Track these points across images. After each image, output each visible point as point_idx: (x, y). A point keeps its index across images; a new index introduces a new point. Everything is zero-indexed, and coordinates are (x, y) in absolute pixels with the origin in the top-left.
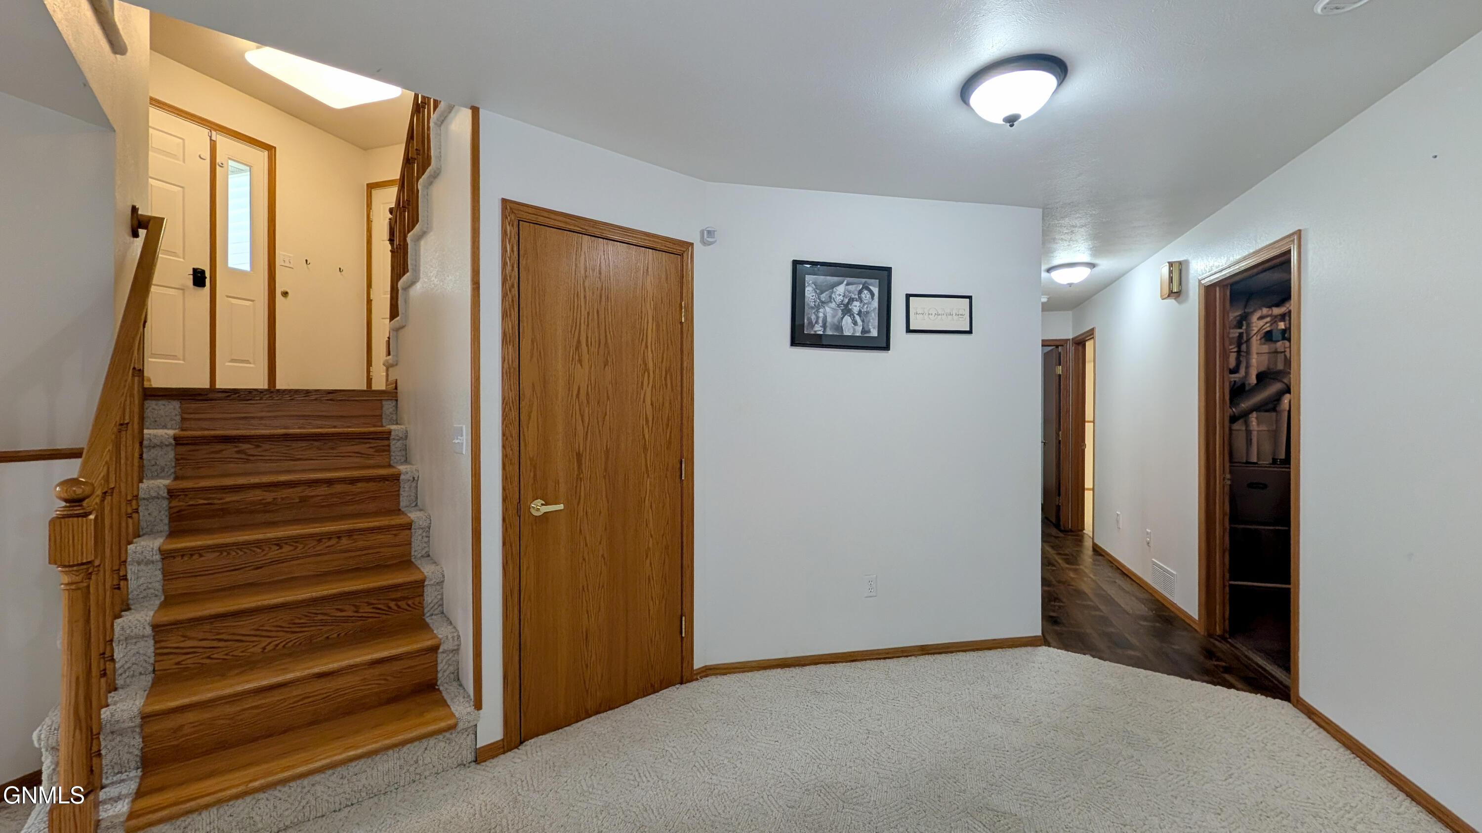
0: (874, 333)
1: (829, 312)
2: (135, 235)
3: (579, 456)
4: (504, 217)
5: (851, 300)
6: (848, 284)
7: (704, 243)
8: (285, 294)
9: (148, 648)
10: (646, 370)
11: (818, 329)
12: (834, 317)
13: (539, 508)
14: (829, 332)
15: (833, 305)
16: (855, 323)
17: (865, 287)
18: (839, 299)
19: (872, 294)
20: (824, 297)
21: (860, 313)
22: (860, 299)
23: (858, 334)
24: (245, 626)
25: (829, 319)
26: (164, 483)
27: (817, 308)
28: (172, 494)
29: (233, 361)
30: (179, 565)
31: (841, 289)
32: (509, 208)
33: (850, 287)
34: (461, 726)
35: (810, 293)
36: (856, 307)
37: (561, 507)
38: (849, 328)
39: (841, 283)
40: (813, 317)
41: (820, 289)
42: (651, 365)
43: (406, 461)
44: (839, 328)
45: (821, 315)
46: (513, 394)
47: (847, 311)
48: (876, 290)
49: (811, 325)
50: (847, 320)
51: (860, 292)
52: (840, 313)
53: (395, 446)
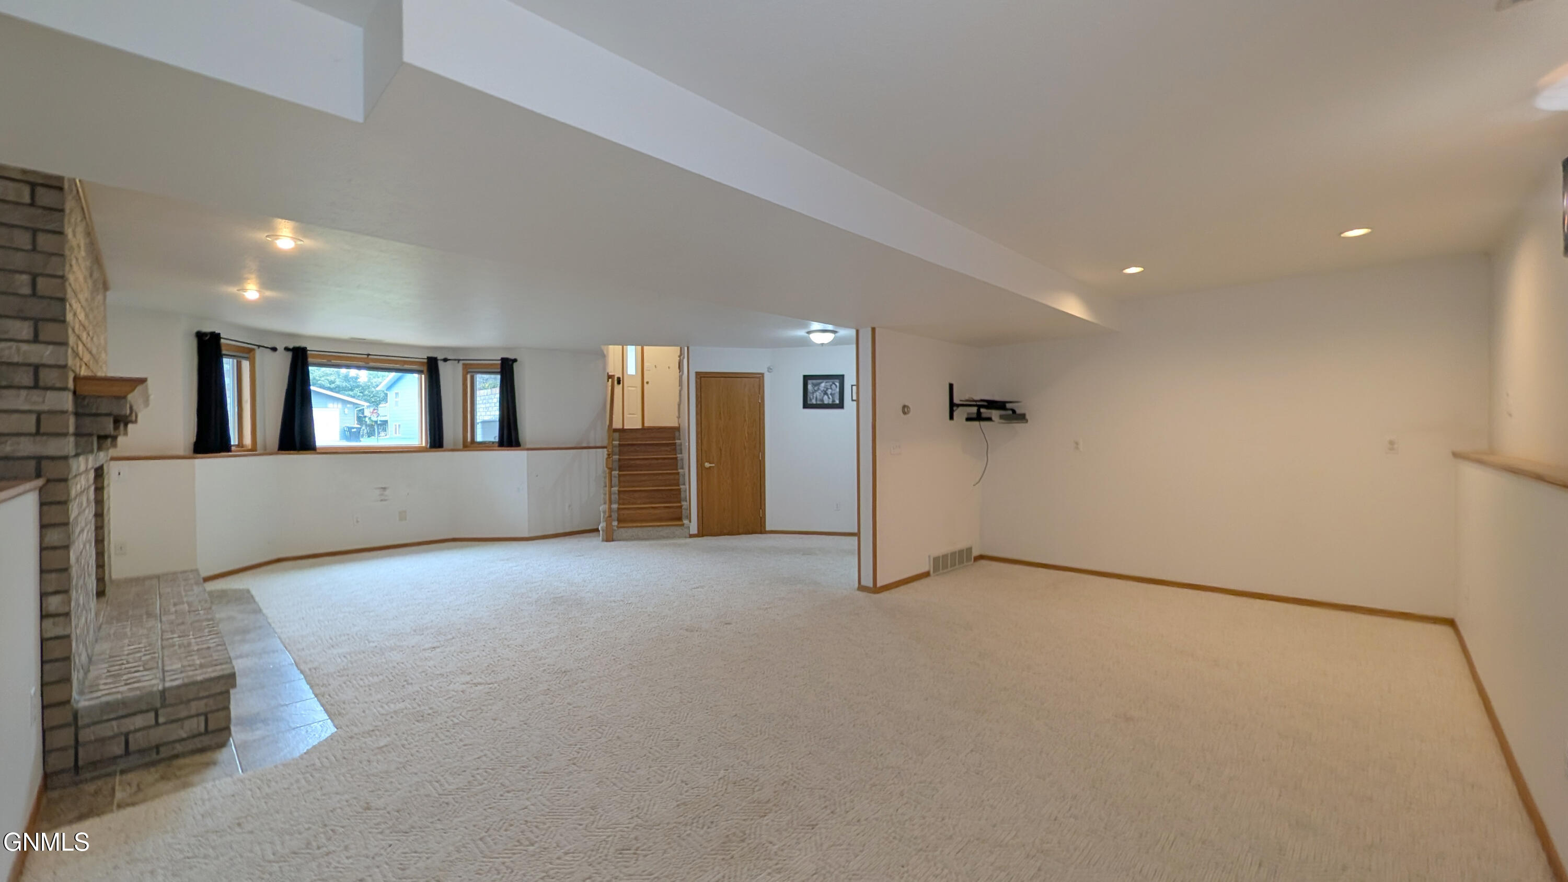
0: (837, 402)
1: (818, 394)
2: (608, 381)
3: (721, 450)
4: (696, 377)
5: (827, 389)
6: (826, 382)
7: (769, 372)
8: (647, 383)
9: (617, 496)
10: (745, 420)
11: (814, 402)
12: (820, 396)
13: (707, 465)
14: (818, 402)
15: (820, 391)
16: (829, 398)
17: (834, 383)
18: (822, 389)
19: (836, 386)
20: (816, 388)
21: (831, 394)
22: (831, 389)
23: (830, 402)
24: (636, 495)
25: (818, 397)
26: (617, 457)
27: (813, 393)
28: (620, 460)
29: (630, 414)
30: (622, 479)
31: (823, 385)
32: (697, 374)
33: (827, 384)
34: (685, 525)
35: (810, 387)
36: (829, 391)
37: (713, 465)
38: (826, 400)
39: (822, 383)
40: (812, 397)
41: (814, 385)
42: (747, 419)
43: (681, 453)
44: (822, 400)
45: (815, 396)
46: (699, 430)
47: (826, 393)
48: (838, 384)
49: (811, 400)
50: (826, 397)
51: (831, 386)
52: (822, 394)
53: (678, 448)
